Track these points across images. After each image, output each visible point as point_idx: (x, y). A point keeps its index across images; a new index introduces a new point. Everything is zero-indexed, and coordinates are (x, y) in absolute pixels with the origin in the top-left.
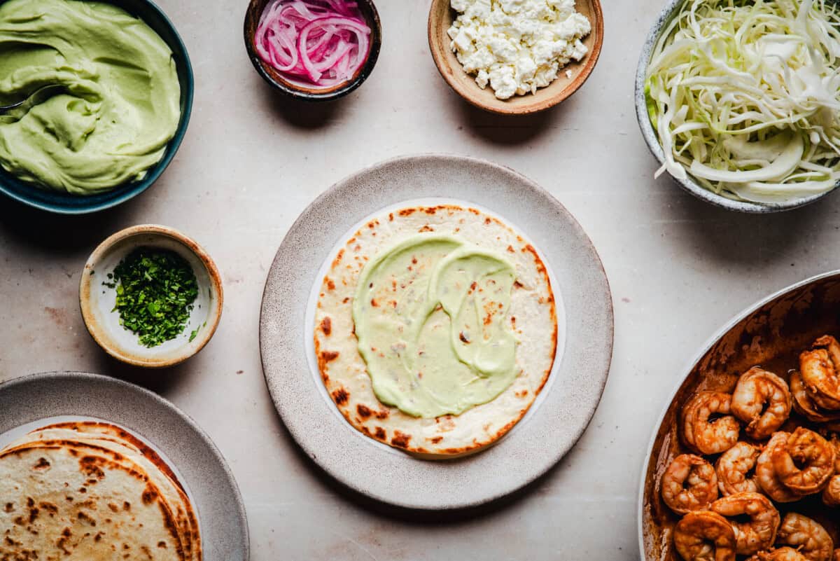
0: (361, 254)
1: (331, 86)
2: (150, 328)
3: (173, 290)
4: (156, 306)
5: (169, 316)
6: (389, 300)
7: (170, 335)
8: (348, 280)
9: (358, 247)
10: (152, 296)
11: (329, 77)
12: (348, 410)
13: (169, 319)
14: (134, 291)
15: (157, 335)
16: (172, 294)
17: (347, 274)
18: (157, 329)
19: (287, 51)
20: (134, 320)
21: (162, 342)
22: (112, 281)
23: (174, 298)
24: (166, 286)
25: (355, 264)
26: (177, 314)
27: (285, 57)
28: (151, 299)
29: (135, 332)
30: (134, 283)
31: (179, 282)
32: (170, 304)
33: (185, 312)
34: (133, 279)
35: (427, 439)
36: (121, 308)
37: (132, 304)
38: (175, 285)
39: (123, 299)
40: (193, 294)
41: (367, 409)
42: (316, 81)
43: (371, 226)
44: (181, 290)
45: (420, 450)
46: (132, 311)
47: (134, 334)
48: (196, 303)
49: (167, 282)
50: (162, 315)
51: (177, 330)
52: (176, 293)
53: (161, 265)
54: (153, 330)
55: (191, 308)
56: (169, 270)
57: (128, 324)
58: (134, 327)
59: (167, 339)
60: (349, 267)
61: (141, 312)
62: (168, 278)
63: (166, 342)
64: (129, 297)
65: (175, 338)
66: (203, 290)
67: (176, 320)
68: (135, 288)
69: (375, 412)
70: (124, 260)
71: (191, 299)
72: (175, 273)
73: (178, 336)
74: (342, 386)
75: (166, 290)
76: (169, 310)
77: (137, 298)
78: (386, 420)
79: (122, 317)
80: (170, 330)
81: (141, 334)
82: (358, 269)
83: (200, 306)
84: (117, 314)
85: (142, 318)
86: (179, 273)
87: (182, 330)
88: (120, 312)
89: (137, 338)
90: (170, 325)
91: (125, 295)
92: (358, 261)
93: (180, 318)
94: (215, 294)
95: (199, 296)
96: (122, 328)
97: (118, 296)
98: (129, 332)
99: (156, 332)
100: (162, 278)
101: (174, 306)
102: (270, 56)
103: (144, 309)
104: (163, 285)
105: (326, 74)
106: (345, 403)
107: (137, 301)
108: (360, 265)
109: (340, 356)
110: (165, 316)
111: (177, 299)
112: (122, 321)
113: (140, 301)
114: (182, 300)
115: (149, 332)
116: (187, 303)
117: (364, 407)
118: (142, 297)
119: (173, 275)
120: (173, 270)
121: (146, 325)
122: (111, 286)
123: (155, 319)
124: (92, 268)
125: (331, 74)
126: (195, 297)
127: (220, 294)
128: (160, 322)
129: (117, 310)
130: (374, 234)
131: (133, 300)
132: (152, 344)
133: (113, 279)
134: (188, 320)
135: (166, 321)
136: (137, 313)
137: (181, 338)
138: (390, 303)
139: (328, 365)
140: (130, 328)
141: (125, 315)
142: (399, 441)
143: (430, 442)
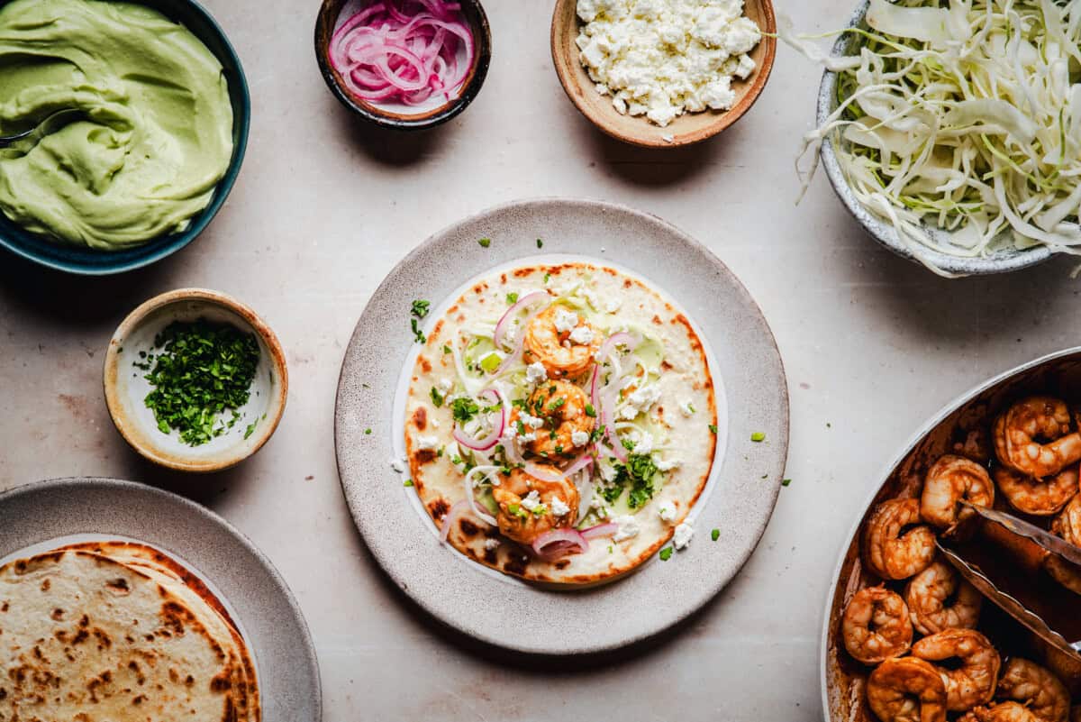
0: (464, 326)
8: (448, 360)
9: (462, 318)
22: (144, 362)
41: (473, 525)
43: (478, 290)
45: (542, 578)
48: (253, 389)
60: (449, 343)
66: (262, 371)
69: (481, 529)
74: (440, 495)
81: (183, 429)
83: (258, 393)
94: (277, 377)
108: (464, 340)
117: (469, 522)
122: (143, 368)
124: (120, 344)
127: (284, 378)
130: (482, 301)
132: (197, 442)
133: (146, 358)
139: (422, 469)
142: (514, 566)
143: (553, 567)
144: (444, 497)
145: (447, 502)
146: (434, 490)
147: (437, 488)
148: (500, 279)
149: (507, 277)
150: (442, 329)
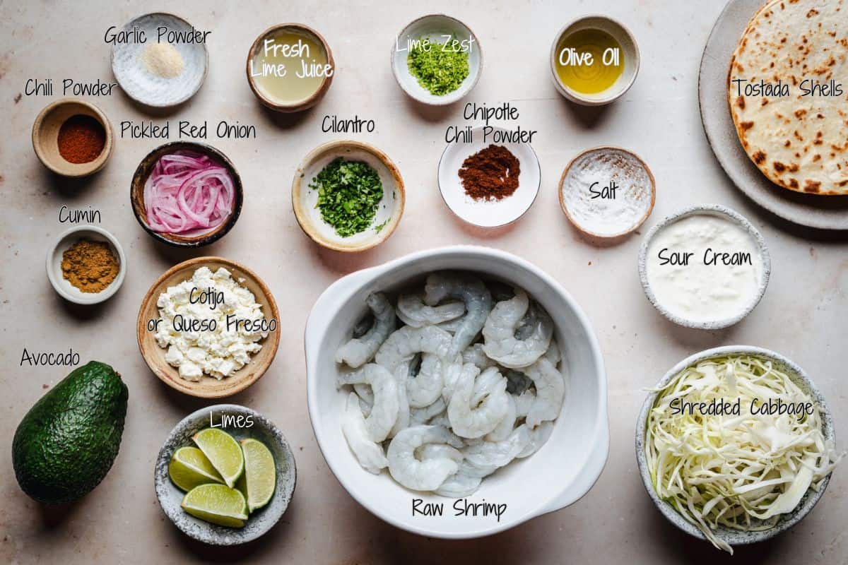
0: (761, 40)
1: (220, 225)
2: (344, 222)
3: (363, 193)
4: (351, 205)
5: (359, 212)
6: (788, 75)
7: (360, 228)
8: (753, 63)
9: (758, 35)
10: (347, 198)
11: (216, 218)
12: (766, 167)
13: (359, 215)
14: (332, 193)
15: (349, 228)
16: (363, 195)
17: (752, 58)
18: (350, 223)
19: (176, 216)
20: (332, 216)
21: (353, 233)
22: (315, 184)
23: (364, 199)
24: (358, 189)
25: (757, 49)
26: (366, 211)
27: (177, 221)
28: (346, 199)
29: (333, 225)
30: (334, 186)
31: (368, 187)
32: (362, 204)
33: (372, 211)
34: (333, 182)
35: (835, 184)
36: (322, 206)
37: (330, 203)
38: (365, 189)
39: (324, 198)
40: (378, 197)
41: (782, 165)
42: (208, 226)
43: (767, 15)
44: (370, 193)
45: (831, 192)
46: (331, 208)
47: (332, 227)
48: (381, 205)
49: (359, 186)
50: (355, 212)
51: (365, 225)
52: (367, 195)
53: (355, 173)
54: (347, 224)
55: (377, 208)
56: (361, 177)
57: (327, 219)
58: (332, 221)
59: (357, 232)
60: (753, 52)
61: (338, 209)
62: (360, 183)
63: (357, 234)
64: (329, 197)
65: (363, 231)
66: (388, 193)
67: (365, 216)
68: (335, 190)
69: (788, 167)
70: (326, 168)
71: (378, 200)
72: (366, 179)
73: (367, 229)
74: (759, 149)
75: (358, 192)
76: (361, 208)
77: (335, 198)
78: (797, 173)
79: (323, 213)
80: (360, 224)
81: (337, 227)
82: (760, 52)
83: (384, 207)
84: (319, 210)
85: (338, 214)
86: (369, 179)
87: (370, 225)
88: (321, 209)
89: (334, 230)
90: (361, 221)
91: (326, 196)
92: (759, 46)
93: (368, 215)
94: (398, 195)
95: (384, 198)
96: (323, 221)
97: (320, 196)
98: (328, 225)
99: (349, 226)
100: (355, 183)
101: (364, 205)
102: (165, 226)
103: (340, 207)
104: (356, 188)
105: (212, 217)
106: (763, 162)
107: (335, 200)
108: (762, 49)
109: (755, 125)
110: (358, 213)
111: (367, 200)
112: (322, 216)
113: (338, 201)
114: (371, 201)
115: (344, 225)
116: (374, 204)
117: (779, 163)
118: (339, 197)
119: (364, 181)
120: (364, 177)
121: (341, 220)
122: (315, 188)
123: (349, 215)
124: (303, 172)
125: (216, 215)
126: (380, 199)
127: (403, 196)
128: (353, 218)
129: (319, 208)
130: (770, 22)
131: (332, 200)
132: (345, 235)
133: (316, 182)
134: (374, 217)
135: (358, 217)
136: (334, 210)
137: (369, 231)
138: (789, 77)
139: (746, 133)
140: (329, 222)
141: (326, 211)
142: (811, 187)
143: (838, 186)
144: (762, 150)
145: (764, 152)
146: (755, 146)
147: (756, 144)
148: (780, 7)
149: (785, 5)
150: (747, 43)
